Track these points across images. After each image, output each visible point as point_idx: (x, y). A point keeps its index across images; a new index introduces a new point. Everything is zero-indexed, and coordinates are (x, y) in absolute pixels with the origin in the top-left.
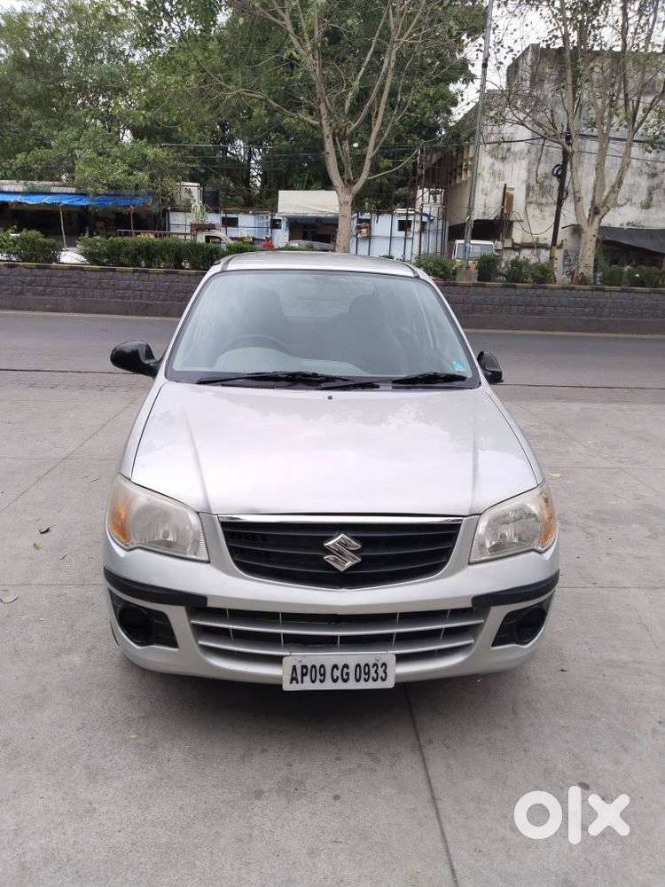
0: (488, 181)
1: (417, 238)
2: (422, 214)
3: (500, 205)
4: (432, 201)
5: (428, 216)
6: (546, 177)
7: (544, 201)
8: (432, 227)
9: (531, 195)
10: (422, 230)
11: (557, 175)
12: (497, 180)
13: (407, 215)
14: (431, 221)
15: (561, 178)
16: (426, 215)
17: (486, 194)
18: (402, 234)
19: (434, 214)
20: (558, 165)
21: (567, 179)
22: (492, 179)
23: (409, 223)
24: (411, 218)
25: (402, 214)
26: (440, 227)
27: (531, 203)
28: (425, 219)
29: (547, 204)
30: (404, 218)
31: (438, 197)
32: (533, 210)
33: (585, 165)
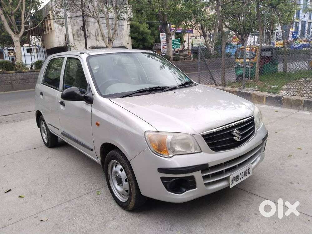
0: (58, 33)
1: (36, 55)
2: (36, 46)
3: (64, 41)
4: (38, 41)
5: (38, 47)
6: (78, 30)
7: (79, 39)
8: (41, 50)
9: (74, 37)
10: (37, 52)
11: (82, 30)
12: (61, 32)
13: (30, 46)
14: (40, 48)
15: (84, 31)
16: (37, 46)
17: (58, 37)
18: (29, 54)
19: (40, 46)
20: (82, 27)
21: (86, 31)
22: (59, 32)
23: (31, 50)
24: (31, 48)
25: (28, 46)
26: (43, 51)
27: (75, 40)
28: (37, 48)
29: (81, 40)
30: (28, 48)
31: (40, 39)
32: (76, 42)
33: (90, 26)
